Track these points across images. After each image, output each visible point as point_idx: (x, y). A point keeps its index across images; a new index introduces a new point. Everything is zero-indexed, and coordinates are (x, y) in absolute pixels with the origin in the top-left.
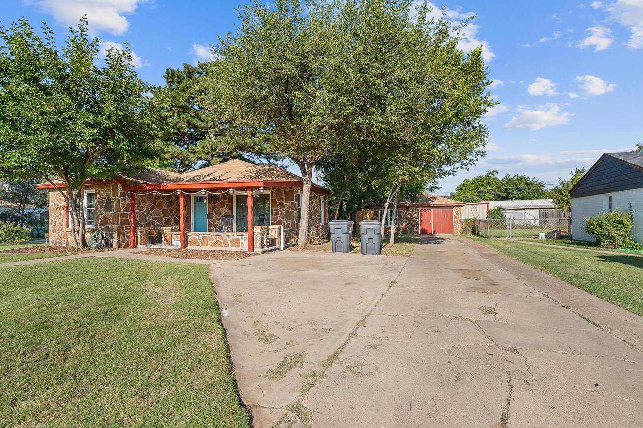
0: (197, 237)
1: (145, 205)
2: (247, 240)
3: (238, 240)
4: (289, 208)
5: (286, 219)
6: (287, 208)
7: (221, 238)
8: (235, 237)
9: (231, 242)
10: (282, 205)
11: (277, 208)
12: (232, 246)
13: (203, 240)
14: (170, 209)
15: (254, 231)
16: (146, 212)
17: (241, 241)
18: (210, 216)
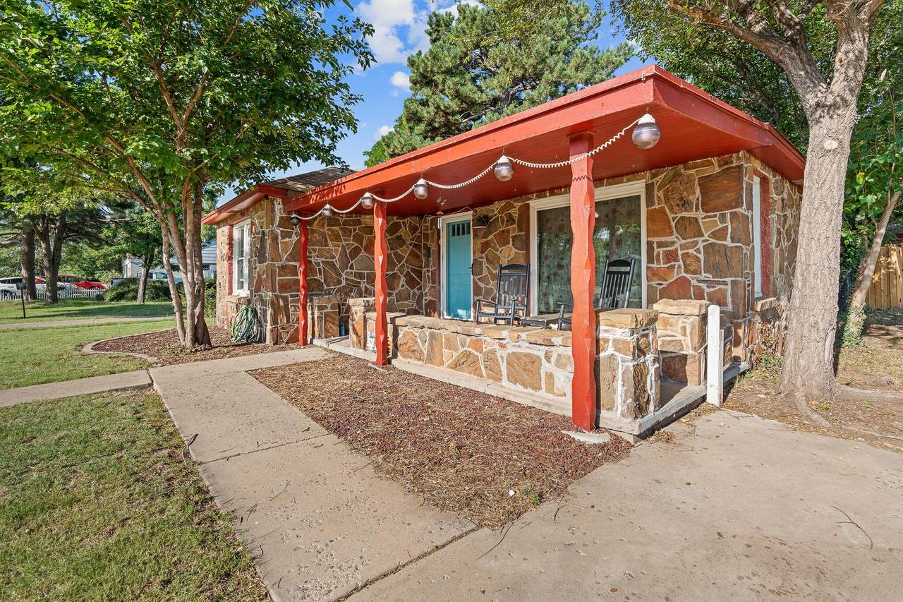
0: (417, 332)
1: (338, 246)
2: (571, 368)
3: (534, 361)
4: (720, 234)
5: (704, 275)
6: (713, 235)
7: (478, 345)
8: (524, 348)
9: (508, 363)
10: (689, 228)
11: (669, 239)
12: (513, 379)
13: (431, 345)
14: (395, 254)
15: (602, 335)
16: (341, 261)
17: (546, 367)
18: (476, 268)
